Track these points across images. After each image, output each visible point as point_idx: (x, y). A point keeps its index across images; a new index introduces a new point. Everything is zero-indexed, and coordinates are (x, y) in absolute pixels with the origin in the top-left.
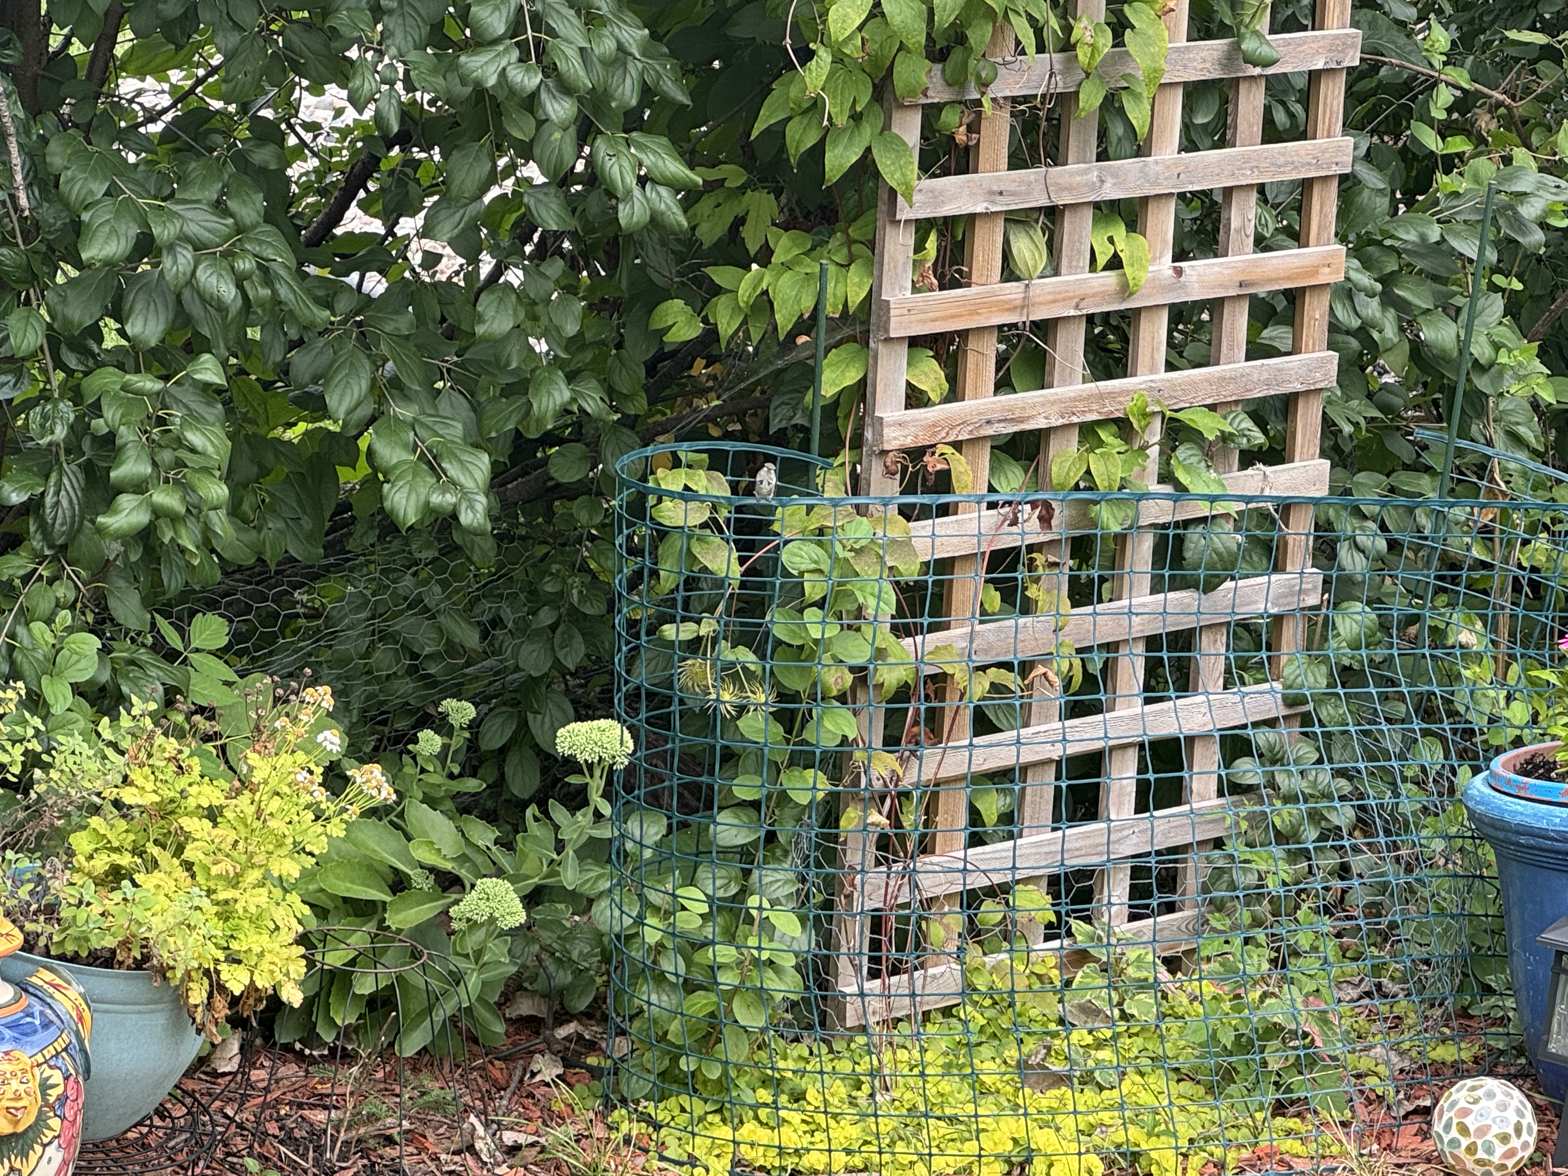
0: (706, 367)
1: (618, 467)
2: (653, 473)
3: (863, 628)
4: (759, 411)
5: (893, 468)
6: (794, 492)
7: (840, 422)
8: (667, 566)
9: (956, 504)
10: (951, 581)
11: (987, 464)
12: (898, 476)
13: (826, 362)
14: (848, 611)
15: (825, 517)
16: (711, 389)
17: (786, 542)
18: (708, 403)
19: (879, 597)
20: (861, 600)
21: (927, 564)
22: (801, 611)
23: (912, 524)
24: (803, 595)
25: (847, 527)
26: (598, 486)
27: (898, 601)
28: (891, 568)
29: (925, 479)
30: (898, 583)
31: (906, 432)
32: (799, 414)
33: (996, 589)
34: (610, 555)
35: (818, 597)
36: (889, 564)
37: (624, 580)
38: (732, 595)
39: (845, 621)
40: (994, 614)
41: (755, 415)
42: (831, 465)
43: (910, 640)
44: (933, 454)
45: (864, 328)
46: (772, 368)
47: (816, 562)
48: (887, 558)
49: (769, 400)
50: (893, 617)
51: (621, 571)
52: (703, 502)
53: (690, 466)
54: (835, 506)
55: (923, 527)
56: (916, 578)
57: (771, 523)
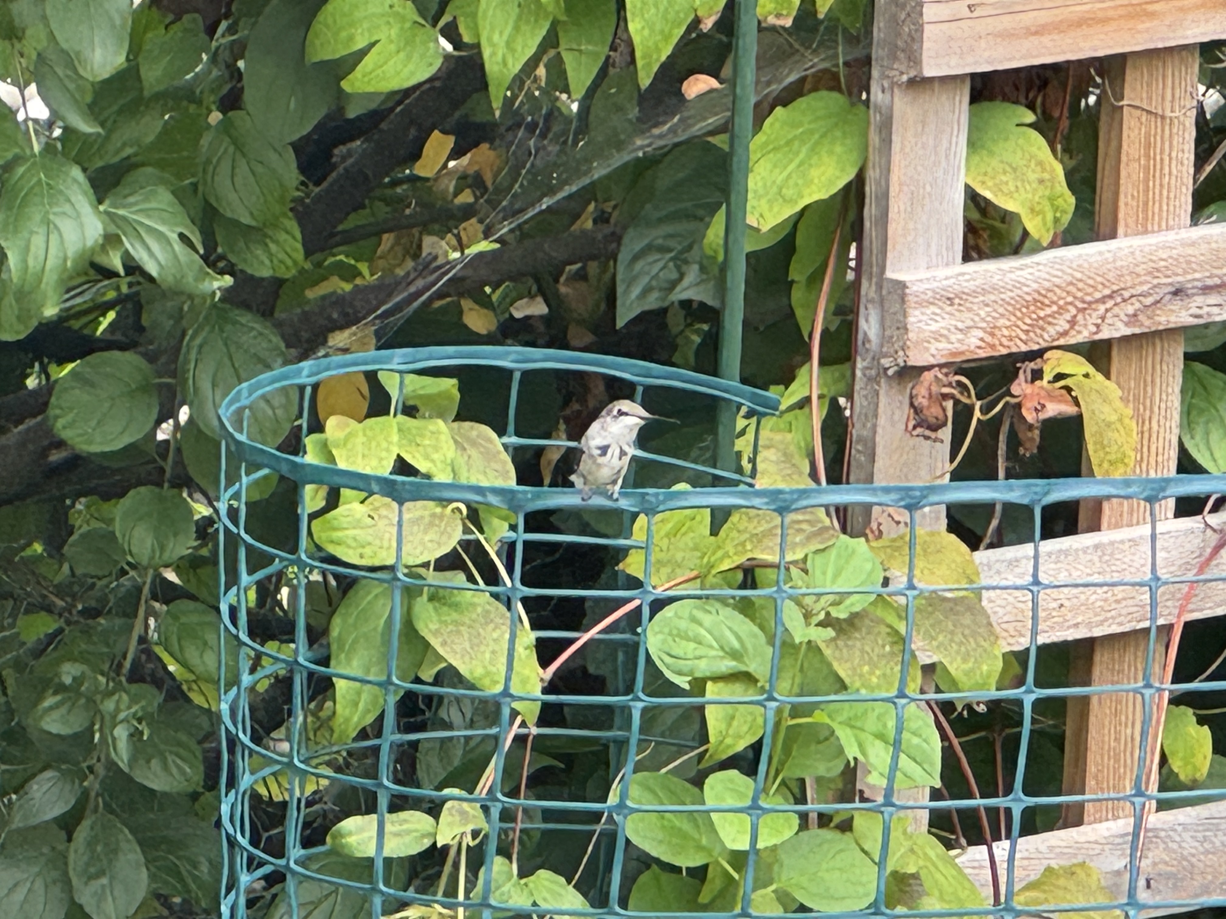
0: (456, 154)
1: (226, 413)
2: (317, 427)
3: (859, 822)
4: (593, 267)
5: (935, 411)
6: (678, 475)
7: (797, 295)
8: (355, 668)
9: (1097, 504)
10: (1085, 700)
11: (1175, 401)
12: (946, 434)
13: (760, 138)
14: (819, 780)
15: (758, 539)
16: (468, 212)
17: (658, 605)
18: (461, 247)
19: (897, 745)
20: (852, 752)
21: (1021, 657)
22: (698, 781)
23: (982, 556)
24: (704, 739)
25: (815, 564)
26: (179, 463)
27: (948, 753)
28: (929, 669)
29: (1014, 442)
30: (947, 707)
31: (967, 319)
32: (692, 274)
33: (1201, 721)
34: (210, 637)
35: (741, 746)
36: (925, 659)
37: (244, 705)
38: (520, 740)
39: (813, 807)
40: (1194, 785)
41: (581, 276)
42: (774, 406)
43: (979, 852)
44: (1037, 375)
45: (858, 53)
46: (626, 157)
47: (735, 655)
48: (917, 644)
49: (617, 238)
50: (936, 795)
51: (234, 681)
52: (445, 502)
53: (410, 411)
54: (782, 511)
55: (1013, 563)
56: (994, 694)
57: (622, 553)
